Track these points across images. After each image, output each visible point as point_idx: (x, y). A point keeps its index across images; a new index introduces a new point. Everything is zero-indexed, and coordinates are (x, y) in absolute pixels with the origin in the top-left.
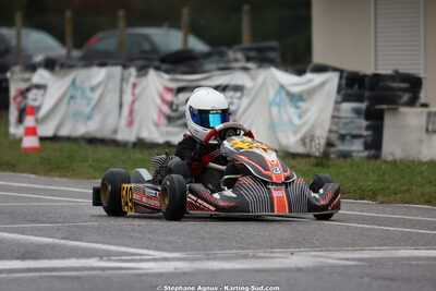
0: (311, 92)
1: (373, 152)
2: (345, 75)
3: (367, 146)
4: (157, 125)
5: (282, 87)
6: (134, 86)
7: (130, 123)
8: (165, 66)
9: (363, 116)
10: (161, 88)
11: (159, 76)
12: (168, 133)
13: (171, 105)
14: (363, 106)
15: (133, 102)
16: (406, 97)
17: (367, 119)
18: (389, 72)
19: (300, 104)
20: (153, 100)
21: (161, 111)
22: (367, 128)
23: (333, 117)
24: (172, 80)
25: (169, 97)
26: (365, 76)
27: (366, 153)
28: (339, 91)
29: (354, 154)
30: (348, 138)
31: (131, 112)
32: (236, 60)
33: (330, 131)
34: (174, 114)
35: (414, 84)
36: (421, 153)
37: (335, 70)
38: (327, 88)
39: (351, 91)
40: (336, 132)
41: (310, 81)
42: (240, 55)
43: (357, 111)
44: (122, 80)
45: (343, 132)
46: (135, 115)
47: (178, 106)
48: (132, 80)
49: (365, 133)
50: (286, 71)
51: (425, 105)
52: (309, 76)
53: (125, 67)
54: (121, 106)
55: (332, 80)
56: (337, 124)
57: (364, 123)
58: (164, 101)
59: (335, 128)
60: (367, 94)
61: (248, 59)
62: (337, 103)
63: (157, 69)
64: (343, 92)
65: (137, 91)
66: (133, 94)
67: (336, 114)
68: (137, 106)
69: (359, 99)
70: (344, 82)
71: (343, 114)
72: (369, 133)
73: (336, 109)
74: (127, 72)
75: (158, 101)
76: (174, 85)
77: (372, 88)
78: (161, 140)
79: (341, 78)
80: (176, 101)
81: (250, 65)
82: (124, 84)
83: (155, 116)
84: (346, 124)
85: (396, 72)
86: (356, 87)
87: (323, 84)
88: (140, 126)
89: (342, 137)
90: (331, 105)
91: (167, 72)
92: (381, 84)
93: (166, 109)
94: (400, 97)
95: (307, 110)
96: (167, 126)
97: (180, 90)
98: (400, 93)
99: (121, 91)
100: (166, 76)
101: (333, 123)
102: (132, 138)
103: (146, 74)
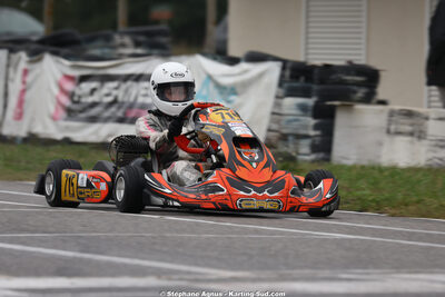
0: (246, 85)
1: (321, 155)
2: (289, 65)
3: (315, 148)
4: (54, 119)
5: (210, 77)
6: (26, 72)
7: (19, 116)
8: (65, 51)
9: (310, 113)
10: (59, 76)
11: (58, 62)
12: (67, 128)
13: (71, 95)
14: (310, 102)
15: (23, 92)
16: (361, 92)
17: (315, 117)
18: (342, 63)
19: (233, 98)
20: (49, 90)
21: (59, 103)
22: (316, 127)
23: (273, 113)
24: (74, 67)
25: (69, 86)
26: (314, 67)
27: (313, 157)
28: (280, 85)
29: (300, 157)
30: (290, 138)
31: (21, 103)
32: (123, 45)
33: (269, 130)
34: (75, 107)
35: (370, 77)
36: (379, 157)
37: (276, 59)
38: (266, 80)
39: (295, 84)
40: (276, 131)
41: (246, 71)
42: (127, 40)
43: (303, 108)
44: (8, 66)
45: (285, 131)
46: (25, 106)
47: (80, 97)
48: (23, 65)
49: (312, 133)
50: (215, 59)
51: (383, 103)
52: (244, 66)
53: (12, 51)
54: (6, 95)
55: (273, 71)
56: (278, 122)
57: (312, 122)
58: (63, 90)
59: (275, 127)
60: (315, 87)
61: (137, 44)
62: (277, 97)
63: (55, 53)
64: (286, 85)
65: (29, 79)
66: (24, 82)
67: (276, 111)
68: (28, 95)
69: (306, 93)
70: (288, 73)
71: (285, 111)
72: (318, 133)
73: (277, 105)
74: (15, 57)
75: (56, 91)
76: (77, 73)
77: (322, 82)
78: (59, 136)
79: (284, 68)
80: (78, 92)
81: (139, 51)
82: (11, 70)
83: (52, 108)
84: (290, 121)
85: (350, 62)
86: (302, 79)
87: (261, 75)
88: (33, 120)
89: (284, 137)
90: (271, 100)
91: (67, 57)
92: (333, 77)
93: (66, 101)
94: (355, 92)
95: (240, 105)
96: (66, 120)
97: (83, 79)
98: (355, 88)
99: (7, 78)
100: (67, 63)
101: (272, 121)
102: (22, 133)
103: (40, 60)
